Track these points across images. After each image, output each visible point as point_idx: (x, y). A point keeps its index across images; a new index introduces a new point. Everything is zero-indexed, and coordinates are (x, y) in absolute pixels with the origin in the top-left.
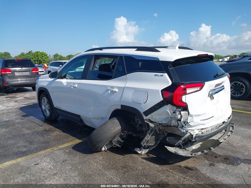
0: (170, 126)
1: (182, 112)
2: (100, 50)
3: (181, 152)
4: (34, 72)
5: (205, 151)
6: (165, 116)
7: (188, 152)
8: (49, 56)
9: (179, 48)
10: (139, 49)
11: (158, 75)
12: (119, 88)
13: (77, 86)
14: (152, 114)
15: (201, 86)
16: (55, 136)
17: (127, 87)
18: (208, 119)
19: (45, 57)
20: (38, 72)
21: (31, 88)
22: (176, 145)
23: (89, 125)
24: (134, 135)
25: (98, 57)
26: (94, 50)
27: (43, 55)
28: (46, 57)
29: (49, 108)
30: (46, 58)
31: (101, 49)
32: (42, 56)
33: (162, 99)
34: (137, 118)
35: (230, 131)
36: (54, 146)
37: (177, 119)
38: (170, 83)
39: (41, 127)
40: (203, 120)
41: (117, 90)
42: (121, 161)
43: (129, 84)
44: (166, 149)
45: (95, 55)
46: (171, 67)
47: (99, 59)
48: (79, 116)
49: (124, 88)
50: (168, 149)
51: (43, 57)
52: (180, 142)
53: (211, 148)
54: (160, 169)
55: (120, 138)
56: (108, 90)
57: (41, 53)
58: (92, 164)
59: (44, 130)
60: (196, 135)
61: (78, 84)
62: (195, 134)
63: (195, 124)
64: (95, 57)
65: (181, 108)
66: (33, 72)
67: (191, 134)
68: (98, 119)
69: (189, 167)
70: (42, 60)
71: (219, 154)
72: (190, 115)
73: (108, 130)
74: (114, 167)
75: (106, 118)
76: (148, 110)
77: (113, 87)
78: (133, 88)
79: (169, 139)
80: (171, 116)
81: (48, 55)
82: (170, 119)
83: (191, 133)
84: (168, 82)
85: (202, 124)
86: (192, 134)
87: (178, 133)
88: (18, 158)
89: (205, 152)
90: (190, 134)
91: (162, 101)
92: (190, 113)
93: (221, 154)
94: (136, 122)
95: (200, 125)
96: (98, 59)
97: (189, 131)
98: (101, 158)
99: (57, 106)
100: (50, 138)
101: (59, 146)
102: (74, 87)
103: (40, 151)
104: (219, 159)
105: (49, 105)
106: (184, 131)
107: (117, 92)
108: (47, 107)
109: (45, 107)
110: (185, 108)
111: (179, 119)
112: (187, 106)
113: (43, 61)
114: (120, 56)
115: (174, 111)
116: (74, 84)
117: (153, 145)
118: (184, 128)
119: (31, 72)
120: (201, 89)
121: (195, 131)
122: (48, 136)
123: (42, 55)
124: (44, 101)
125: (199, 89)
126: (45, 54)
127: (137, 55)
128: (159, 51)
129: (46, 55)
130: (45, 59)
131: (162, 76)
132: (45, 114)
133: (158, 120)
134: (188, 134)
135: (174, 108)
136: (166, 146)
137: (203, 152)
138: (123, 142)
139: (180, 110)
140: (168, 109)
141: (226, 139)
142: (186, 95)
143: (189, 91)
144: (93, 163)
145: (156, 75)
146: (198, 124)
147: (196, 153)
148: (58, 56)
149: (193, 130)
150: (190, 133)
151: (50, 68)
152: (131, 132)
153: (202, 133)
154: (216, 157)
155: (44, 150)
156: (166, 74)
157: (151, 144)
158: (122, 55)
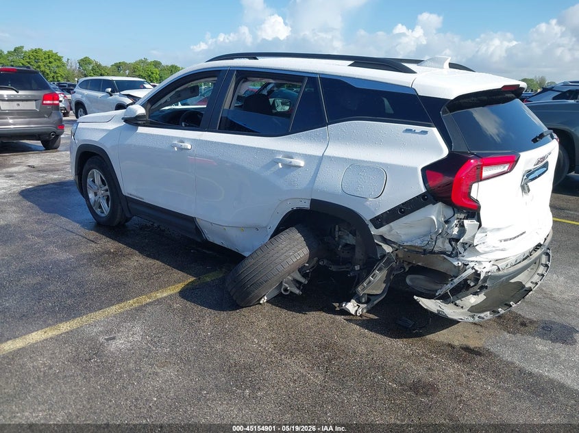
0: (432, 252)
1: (466, 222)
2: (250, 58)
3: (449, 311)
4: (49, 102)
5: (500, 309)
6: (421, 230)
7: (462, 310)
8: (68, 62)
9: (450, 67)
10: (359, 62)
11: (414, 132)
12: (307, 157)
13: (189, 147)
14: (391, 224)
15: (512, 161)
16: (135, 268)
17: (330, 158)
18: (515, 237)
19: (55, 63)
20: (57, 102)
21: (38, 143)
22: (437, 294)
23: (218, 242)
24: (333, 268)
25: (244, 75)
26: (232, 59)
27: (51, 60)
28: (59, 64)
29: (108, 193)
30: (58, 67)
31: (253, 56)
32: (48, 61)
33: (423, 190)
34: (339, 230)
35: (542, 264)
36: (142, 295)
37: (450, 237)
38: (445, 152)
39: (93, 245)
40: (505, 241)
41: (302, 163)
42: (315, 332)
43: (335, 150)
44: (417, 303)
45: (237, 70)
46: (445, 112)
47: (246, 80)
48: (192, 220)
49: (321, 158)
50: (420, 303)
51: (50, 62)
52: (447, 287)
53: (511, 303)
54: (408, 351)
55: (299, 275)
56: (276, 162)
57: (45, 53)
58: (247, 339)
59: (103, 253)
60: (486, 272)
61: (193, 141)
62: (485, 270)
63: (487, 250)
64: (237, 76)
65: (464, 213)
66: (44, 102)
67: (476, 271)
68: (243, 228)
69: (472, 347)
70: (48, 71)
71: (527, 317)
72: (483, 228)
73: (282, 257)
74: (301, 345)
75: (266, 227)
76: (385, 215)
77: (290, 155)
78: (346, 159)
79: (411, 280)
80: (438, 231)
81: (64, 60)
82: (434, 237)
83: (477, 268)
84: (441, 150)
85: (502, 250)
86: (479, 270)
87: (442, 267)
88: (61, 322)
89: (501, 313)
90: (474, 271)
91: (423, 196)
92: (483, 225)
93: (533, 317)
94: (337, 239)
95: (497, 250)
96: (244, 82)
97: (471, 265)
98: (264, 324)
99: (133, 193)
100: (126, 272)
101: (153, 294)
102: (181, 149)
103: (109, 306)
104: (531, 328)
105: (107, 187)
106: (460, 265)
107: (300, 167)
108: (101, 192)
109: (96, 194)
110: (473, 211)
111: (455, 237)
112: (479, 208)
113: (52, 74)
114: (309, 77)
115: (446, 219)
116: (182, 141)
117: (379, 292)
118: (460, 258)
119: (40, 101)
120: (511, 169)
121: (485, 264)
122: (118, 266)
123: (49, 57)
124: (94, 181)
125: (506, 167)
126: (57, 57)
127: (357, 77)
128: (414, 72)
129: (59, 59)
130: (57, 70)
131: (426, 132)
132: (98, 211)
133: (403, 238)
134: (469, 272)
135: (449, 212)
136: (416, 297)
137: (494, 312)
138: (306, 282)
139: (462, 216)
140: (435, 213)
141: (537, 284)
142: (480, 183)
143: (487, 172)
144: (249, 336)
145: (410, 131)
146: (494, 249)
147: (482, 315)
148: (90, 63)
149: (479, 262)
150: (473, 268)
151: (81, 94)
152: (325, 261)
153: (499, 269)
154: (523, 324)
155: (118, 303)
156: (435, 131)
157: (376, 290)
158: (313, 76)
